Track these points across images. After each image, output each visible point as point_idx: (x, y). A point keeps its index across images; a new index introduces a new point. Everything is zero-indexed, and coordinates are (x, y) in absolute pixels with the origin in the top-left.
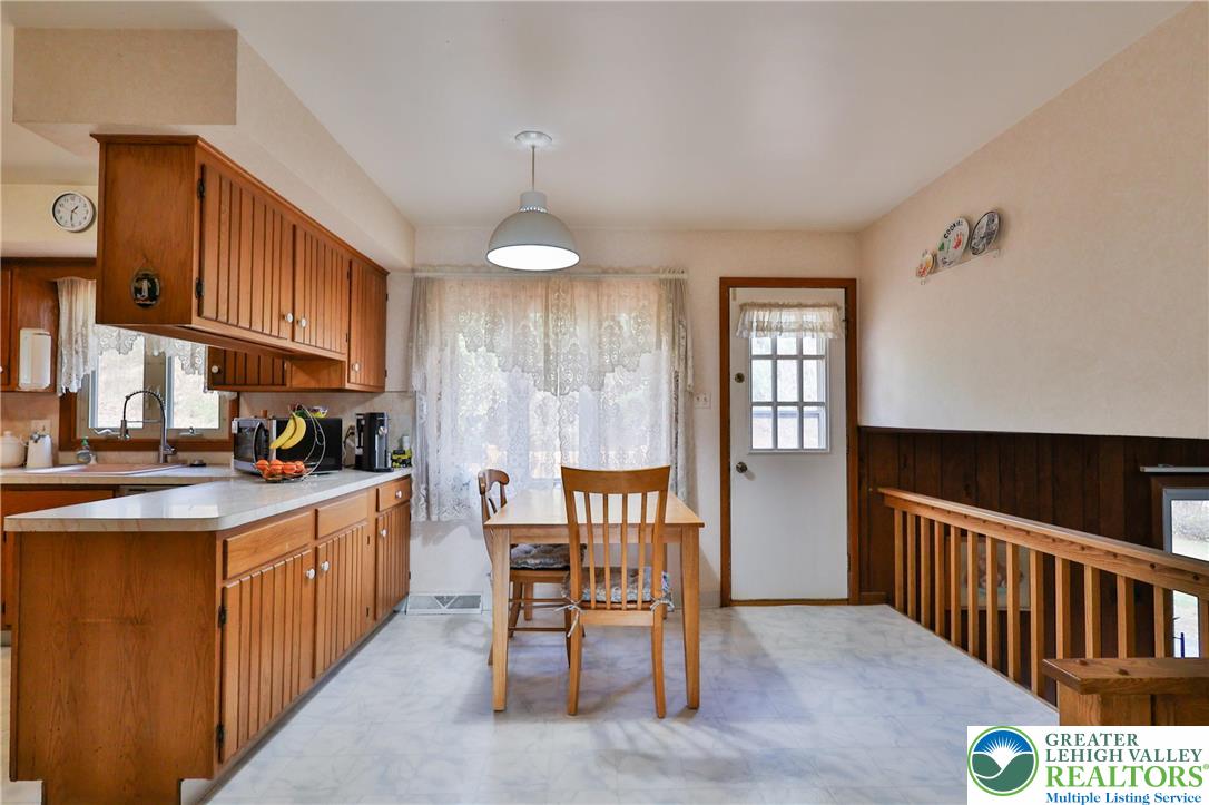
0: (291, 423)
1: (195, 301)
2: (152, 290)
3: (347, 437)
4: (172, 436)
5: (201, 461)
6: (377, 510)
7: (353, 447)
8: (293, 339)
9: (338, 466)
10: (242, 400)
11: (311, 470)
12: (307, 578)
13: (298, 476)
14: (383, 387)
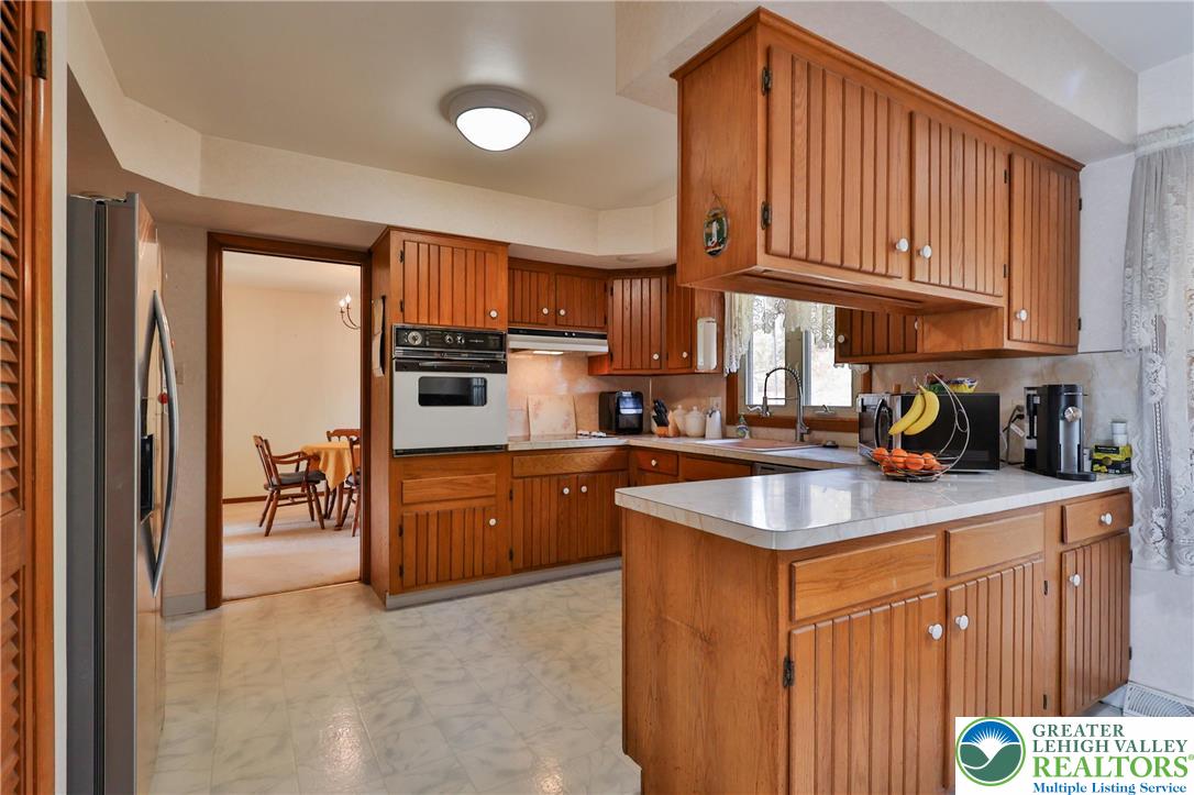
0: (918, 400)
1: (760, 233)
2: (720, 232)
3: (1011, 421)
4: (809, 414)
5: (834, 442)
6: (1063, 539)
7: (1021, 436)
8: (911, 279)
9: (994, 463)
10: (874, 374)
11: (949, 467)
12: (929, 636)
13: (926, 475)
14: (1076, 346)
